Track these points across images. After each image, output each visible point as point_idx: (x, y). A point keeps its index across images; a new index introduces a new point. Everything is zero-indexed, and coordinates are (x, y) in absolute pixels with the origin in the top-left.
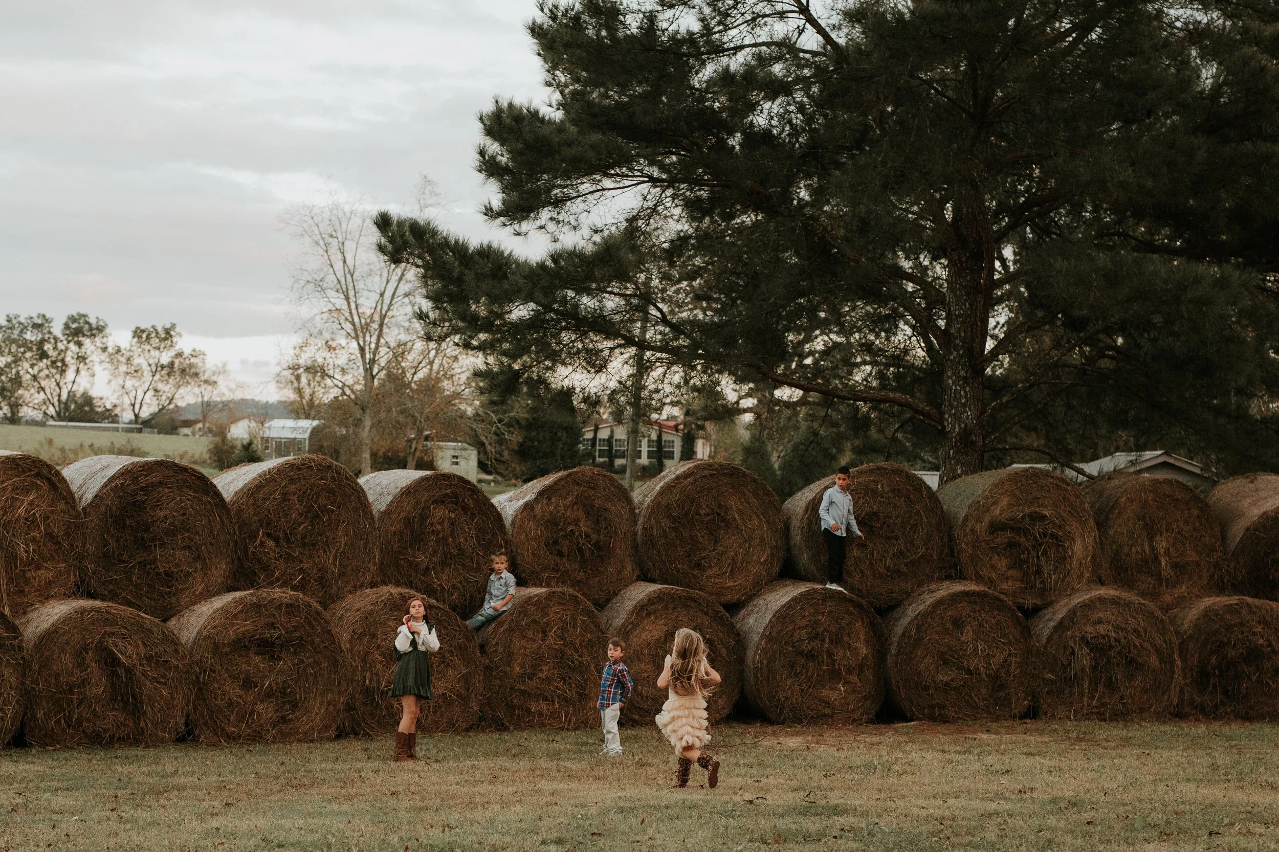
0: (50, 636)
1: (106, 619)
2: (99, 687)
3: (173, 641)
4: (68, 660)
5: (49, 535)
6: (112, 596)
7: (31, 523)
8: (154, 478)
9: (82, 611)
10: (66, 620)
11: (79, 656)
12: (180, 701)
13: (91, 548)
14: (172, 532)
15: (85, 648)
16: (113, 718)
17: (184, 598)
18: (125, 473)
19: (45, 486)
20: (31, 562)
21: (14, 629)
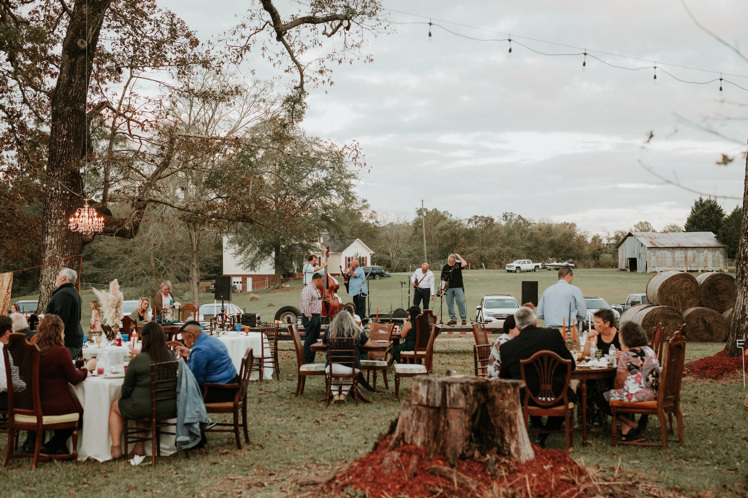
0: (689, 316)
1: (704, 312)
2: (702, 328)
3: (723, 317)
4: (694, 321)
5: (691, 292)
6: (708, 307)
7: (686, 289)
8: (718, 278)
9: (697, 310)
10: (693, 312)
11: (697, 320)
12: (724, 331)
13: (702, 295)
14: (723, 290)
15: (698, 318)
16: (706, 335)
17: (727, 307)
18: (711, 276)
19: (690, 280)
20: (686, 298)
21: (681, 314)
